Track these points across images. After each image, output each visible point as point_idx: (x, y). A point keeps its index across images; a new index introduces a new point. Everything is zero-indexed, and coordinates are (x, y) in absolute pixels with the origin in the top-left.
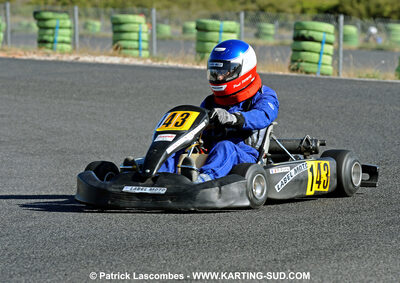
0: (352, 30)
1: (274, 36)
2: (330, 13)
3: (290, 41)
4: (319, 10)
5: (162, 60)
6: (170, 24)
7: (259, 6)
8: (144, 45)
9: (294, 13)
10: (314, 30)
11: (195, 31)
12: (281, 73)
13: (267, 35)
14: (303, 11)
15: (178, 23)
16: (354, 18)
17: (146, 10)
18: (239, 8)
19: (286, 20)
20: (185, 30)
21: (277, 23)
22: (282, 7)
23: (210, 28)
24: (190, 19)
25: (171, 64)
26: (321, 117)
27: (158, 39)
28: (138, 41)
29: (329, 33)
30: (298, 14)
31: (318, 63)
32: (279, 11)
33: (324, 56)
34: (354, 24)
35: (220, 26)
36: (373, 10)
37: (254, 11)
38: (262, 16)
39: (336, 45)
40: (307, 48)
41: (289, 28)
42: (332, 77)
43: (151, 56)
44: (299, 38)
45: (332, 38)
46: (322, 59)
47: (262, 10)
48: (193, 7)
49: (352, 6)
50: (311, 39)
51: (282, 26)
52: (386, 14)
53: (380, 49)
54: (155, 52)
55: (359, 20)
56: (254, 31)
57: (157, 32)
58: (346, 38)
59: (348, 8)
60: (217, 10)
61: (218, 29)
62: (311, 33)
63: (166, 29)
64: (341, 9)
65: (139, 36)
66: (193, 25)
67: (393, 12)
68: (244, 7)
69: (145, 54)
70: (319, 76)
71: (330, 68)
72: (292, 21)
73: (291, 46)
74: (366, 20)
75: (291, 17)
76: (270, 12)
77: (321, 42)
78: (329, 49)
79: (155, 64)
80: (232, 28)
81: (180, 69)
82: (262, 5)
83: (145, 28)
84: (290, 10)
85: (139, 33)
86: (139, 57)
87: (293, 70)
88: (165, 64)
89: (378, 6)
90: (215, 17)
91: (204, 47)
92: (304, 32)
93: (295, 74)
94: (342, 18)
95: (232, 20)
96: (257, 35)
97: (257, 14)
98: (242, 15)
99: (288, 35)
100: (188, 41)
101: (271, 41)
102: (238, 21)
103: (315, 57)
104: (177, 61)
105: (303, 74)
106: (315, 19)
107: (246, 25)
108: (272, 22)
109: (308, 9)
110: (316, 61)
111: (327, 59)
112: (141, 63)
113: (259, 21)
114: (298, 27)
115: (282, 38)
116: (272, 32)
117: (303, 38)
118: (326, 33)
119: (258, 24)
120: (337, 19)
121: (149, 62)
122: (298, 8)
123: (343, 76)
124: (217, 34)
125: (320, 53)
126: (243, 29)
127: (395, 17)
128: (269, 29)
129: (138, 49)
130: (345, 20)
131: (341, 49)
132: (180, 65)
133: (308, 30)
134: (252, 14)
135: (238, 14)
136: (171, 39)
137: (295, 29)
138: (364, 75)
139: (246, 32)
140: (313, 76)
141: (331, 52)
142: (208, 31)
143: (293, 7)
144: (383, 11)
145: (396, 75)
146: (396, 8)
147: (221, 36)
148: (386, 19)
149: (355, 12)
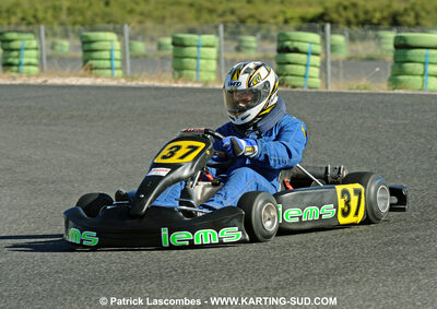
0: (339, 39)
1: (256, 49)
2: (316, 22)
3: (273, 54)
4: (303, 19)
5: (137, 79)
6: (143, 40)
7: (239, 18)
8: (117, 64)
9: (277, 24)
10: (298, 41)
11: (172, 47)
13: (248, 48)
14: (286, 22)
15: (152, 39)
16: (342, 26)
17: (118, 26)
18: (218, 20)
19: (268, 31)
20: (160, 46)
21: (259, 35)
22: (263, 18)
23: (187, 43)
24: (165, 35)
25: (147, 83)
27: (131, 57)
28: (110, 59)
29: (315, 44)
30: (281, 24)
31: (304, 76)
32: (260, 22)
33: (311, 69)
34: (342, 33)
35: (198, 41)
36: (362, 17)
37: (233, 22)
38: (242, 29)
39: (323, 55)
40: (292, 61)
41: (272, 40)
42: (320, 90)
43: (125, 76)
44: (283, 50)
45: (318, 49)
46: (310, 73)
47: (243, 21)
48: (168, 21)
49: (340, 15)
50: (296, 51)
51: (265, 38)
52: (375, 21)
53: (370, 59)
54: (128, 71)
55: (346, 28)
56: (235, 44)
57: (130, 50)
58: (334, 48)
59: (335, 16)
60: (194, 24)
61: (196, 43)
62: (296, 44)
63: (140, 46)
64: (326, 18)
65: (111, 55)
66: (168, 41)
67: (384, 18)
68: (223, 19)
69: (118, 73)
70: (306, 89)
71: (318, 81)
72: (274, 34)
73: (276, 58)
74: (355, 28)
75: (274, 28)
76: (250, 23)
77: (306, 53)
78: (316, 60)
79: (129, 84)
80: (211, 43)
81: (157, 89)
82: (242, 17)
83: (117, 45)
84: (272, 21)
85: (111, 51)
86: (112, 77)
88: (140, 83)
89: (366, 12)
90: (192, 31)
91: (182, 63)
92: (288, 43)
94: (328, 26)
95: (210, 33)
96: (238, 49)
97: (237, 27)
98: (221, 28)
99: (272, 48)
100: (163, 58)
101: (252, 55)
102: (217, 34)
103: (301, 70)
104: (152, 79)
105: (289, 89)
106: (299, 29)
107: (225, 39)
108: (253, 34)
109: (292, 19)
110: (303, 74)
111: (314, 72)
112: (114, 83)
113: (239, 33)
114: (282, 38)
115: (264, 51)
116: (254, 45)
117: (288, 50)
118: (311, 43)
119: (238, 37)
120: (323, 29)
121: (123, 82)
122: (281, 19)
123: (332, 88)
124: (195, 49)
125: (306, 65)
126: (223, 42)
127: (386, 24)
128: (250, 42)
129: (111, 68)
130: (332, 29)
131: (329, 60)
132: (157, 84)
133: (293, 41)
134: (231, 26)
135: (217, 27)
136: (145, 56)
137: (279, 41)
138: (355, 87)
139: (226, 46)
140: (300, 90)
141: (318, 64)
142: (184, 46)
143: (275, 17)
144: (373, 17)
145: (389, 85)
146: (386, 14)
147: (199, 52)
148: (376, 26)
149: (342, 20)
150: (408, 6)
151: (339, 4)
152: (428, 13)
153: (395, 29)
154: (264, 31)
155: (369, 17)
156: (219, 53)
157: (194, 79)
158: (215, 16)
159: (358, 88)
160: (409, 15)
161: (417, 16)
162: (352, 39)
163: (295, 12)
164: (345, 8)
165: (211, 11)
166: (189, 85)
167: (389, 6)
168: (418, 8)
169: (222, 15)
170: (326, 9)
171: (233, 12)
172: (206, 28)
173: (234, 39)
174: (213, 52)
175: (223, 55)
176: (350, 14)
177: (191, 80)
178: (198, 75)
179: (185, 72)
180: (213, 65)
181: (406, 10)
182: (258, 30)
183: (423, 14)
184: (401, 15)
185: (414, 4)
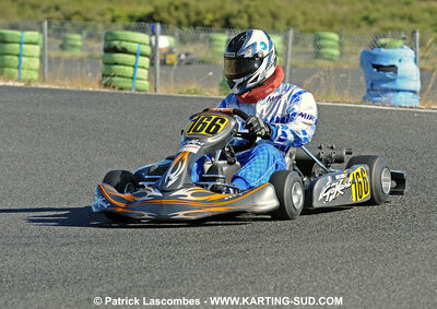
1: (82, 48)
2: (147, 22)
3: (100, 53)
4: (131, 18)
7: (64, 14)
9: (104, 22)
10: (127, 41)
12: (91, 89)
13: (73, 46)
14: (114, 20)
16: (172, 27)
18: (42, 16)
19: (95, 28)
21: (85, 33)
22: (89, 16)
23: (9, 39)
26: (137, 138)
29: (145, 44)
30: (108, 23)
31: (133, 78)
32: (86, 20)
33: (139, 70)
34: (172, 34)
35: (21, 37)
36: (193, 18)
37: (58, 19)
38: (68, 25)
40: (119, 61)
41: (99, 40)
42: (148, 93)
44: (111, 50)
45: (148, 50)
46: (138, 75)
47: (68, 19)
49: (170, 14)
50: (124, 51)
51: (90, 36)
52: (207, 22)
53: (202, 62)
55: (178, 30)
56: (60, 42)
59: (164, 15)
60: (16, 20)
61: (19, 40)
62: (124, 44)
64: (156, 17)
67: (216, 20)
68: (46, 15)
70: (133, 92)
71: (146, 83)
72: (101, 32)
73: (103, 58)
74: (186, 29)
75: (100, 26)
76: (75, 20)
77: (135, 54)
80: (34, 40)
82: (67, 14)
84: (99, 18)
87: (106, 85)
89: (198, 14)
90: (13, 27)
91: (3, 60)
92: (116, 43)
93: (106, 90)
94: (158, 27)
95: (34, 30)
96: (62, 47)
97: (63, 24)
98: (46, 24)
99: (99, 47)
101: (78, 53)
102: (41, 31)
103: (129, 71)
105: (116, 90)
106: (127, 29)
107: (49, 36)
108: (79, 32)
109: (119, 17)
110: (131, 76)
111: (143, 73)
113: (65, 31)
114: (110, 37)
115: (90, 50)
116: (79, 43)
117: (115, 50)
118: (140, 43)
119: (63, 34)
120: (153, 33)
122: (109, 16)
123: (161, 91)
124: (17, 46)
125: (134, 66)
126: (46, 39)
127: (217, 26)
128: (76, 40)
130: (162, 27)
131: (158, 62)
133: (122, 40)
134: (56, 23)
135: (41, 23)
137: (106, 40)
138: (185, 90)
139: (49, 43)
140: (128, 92)
141: (147, 65)
142: (5, 42)
143: (102, 15)
144: (204, 18)
145: (220, 90)
146: (218, 15)
147: (21, 49)
148: (208, 28)
149: (173, 21)
150: (242, 8)
151: (171, 4)
152: (262, 16)
153: (227, 32)
154: (90, 29)
155: (200, 18)
156: (42, 50)
157: (16, 77)
158: (38, 12)
159: (188, 92)
160: (242, 18)
161: (250, 19)
162: (182, 41)
163: (123, 10)
164: (177, 8)
165: (34, 7)
166: (11, 83)
167: (222, 8)
168: (251, 10)
169: (47, 10)
170: (157, 8)
171: (57, 8)
172: (28, 23)
173: (58, 37)
174: (36, 50)
175: (47, 52)
176: (181, 15)
177: (12, 79)
178: (20, 74)
179: (6, 69)
180: (36, 63)
181: (239, 12)
182: (84, 27)
183: (256, 17)
184: (235, 17)
185: (248, 6)
